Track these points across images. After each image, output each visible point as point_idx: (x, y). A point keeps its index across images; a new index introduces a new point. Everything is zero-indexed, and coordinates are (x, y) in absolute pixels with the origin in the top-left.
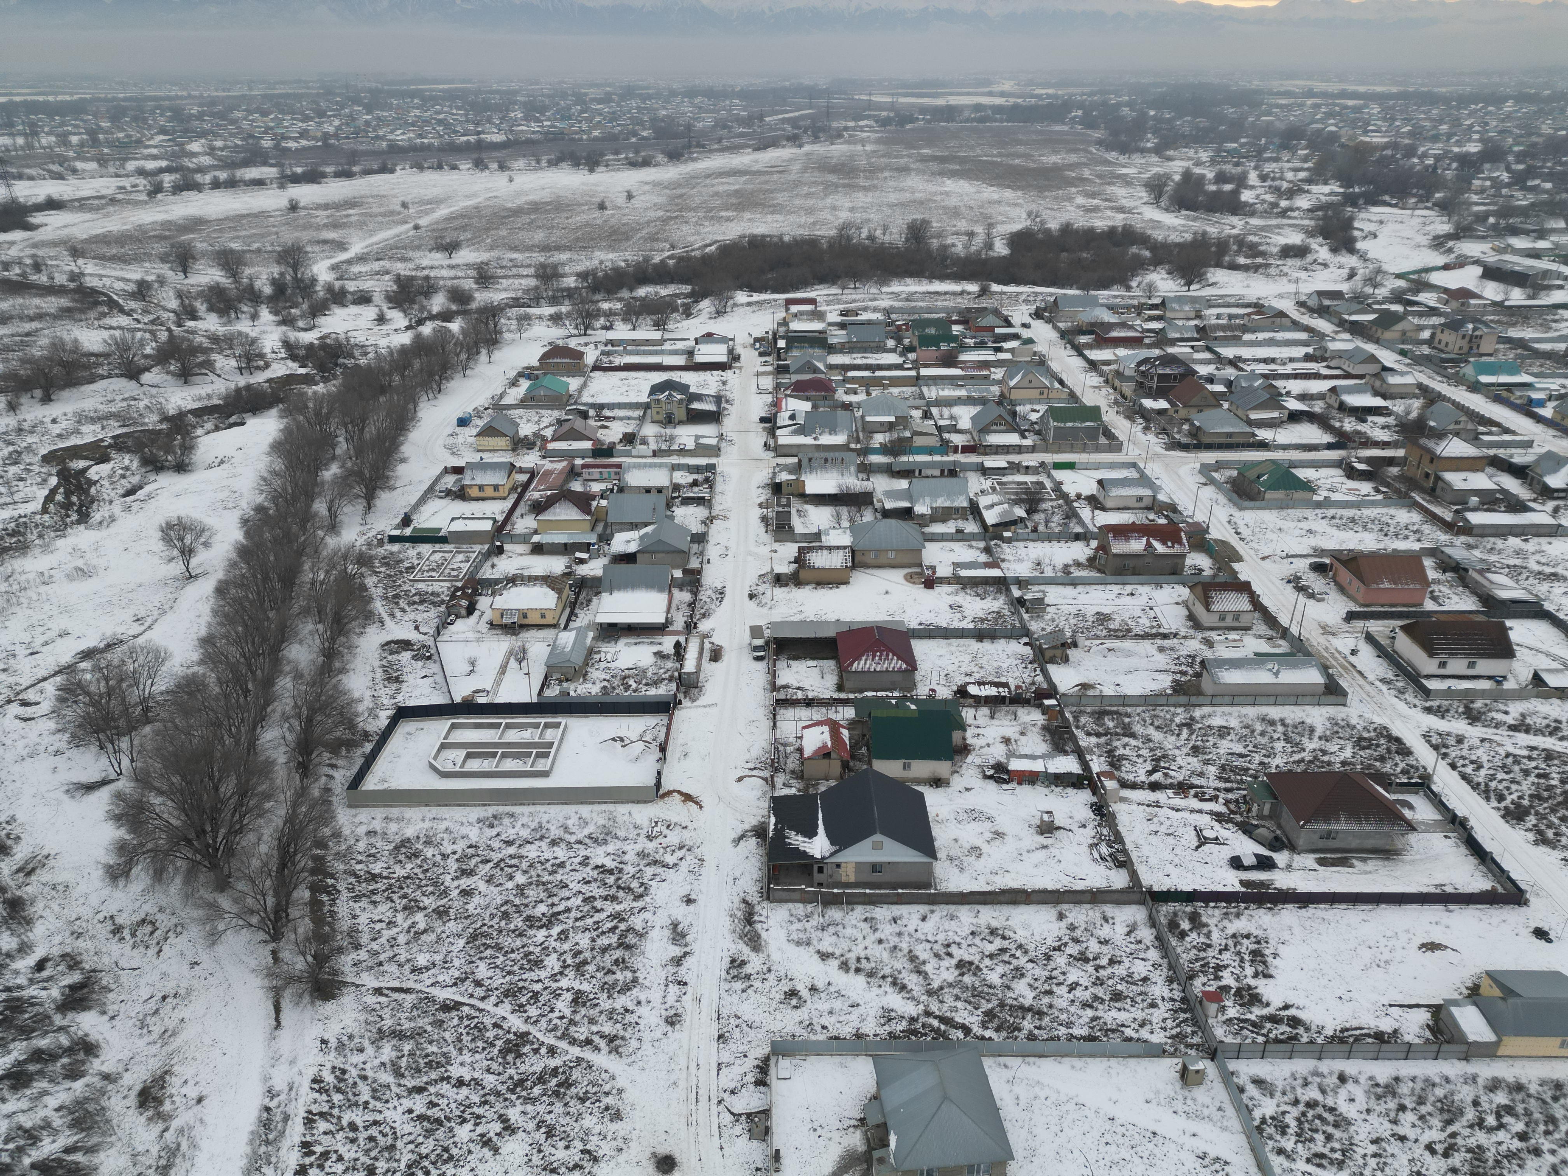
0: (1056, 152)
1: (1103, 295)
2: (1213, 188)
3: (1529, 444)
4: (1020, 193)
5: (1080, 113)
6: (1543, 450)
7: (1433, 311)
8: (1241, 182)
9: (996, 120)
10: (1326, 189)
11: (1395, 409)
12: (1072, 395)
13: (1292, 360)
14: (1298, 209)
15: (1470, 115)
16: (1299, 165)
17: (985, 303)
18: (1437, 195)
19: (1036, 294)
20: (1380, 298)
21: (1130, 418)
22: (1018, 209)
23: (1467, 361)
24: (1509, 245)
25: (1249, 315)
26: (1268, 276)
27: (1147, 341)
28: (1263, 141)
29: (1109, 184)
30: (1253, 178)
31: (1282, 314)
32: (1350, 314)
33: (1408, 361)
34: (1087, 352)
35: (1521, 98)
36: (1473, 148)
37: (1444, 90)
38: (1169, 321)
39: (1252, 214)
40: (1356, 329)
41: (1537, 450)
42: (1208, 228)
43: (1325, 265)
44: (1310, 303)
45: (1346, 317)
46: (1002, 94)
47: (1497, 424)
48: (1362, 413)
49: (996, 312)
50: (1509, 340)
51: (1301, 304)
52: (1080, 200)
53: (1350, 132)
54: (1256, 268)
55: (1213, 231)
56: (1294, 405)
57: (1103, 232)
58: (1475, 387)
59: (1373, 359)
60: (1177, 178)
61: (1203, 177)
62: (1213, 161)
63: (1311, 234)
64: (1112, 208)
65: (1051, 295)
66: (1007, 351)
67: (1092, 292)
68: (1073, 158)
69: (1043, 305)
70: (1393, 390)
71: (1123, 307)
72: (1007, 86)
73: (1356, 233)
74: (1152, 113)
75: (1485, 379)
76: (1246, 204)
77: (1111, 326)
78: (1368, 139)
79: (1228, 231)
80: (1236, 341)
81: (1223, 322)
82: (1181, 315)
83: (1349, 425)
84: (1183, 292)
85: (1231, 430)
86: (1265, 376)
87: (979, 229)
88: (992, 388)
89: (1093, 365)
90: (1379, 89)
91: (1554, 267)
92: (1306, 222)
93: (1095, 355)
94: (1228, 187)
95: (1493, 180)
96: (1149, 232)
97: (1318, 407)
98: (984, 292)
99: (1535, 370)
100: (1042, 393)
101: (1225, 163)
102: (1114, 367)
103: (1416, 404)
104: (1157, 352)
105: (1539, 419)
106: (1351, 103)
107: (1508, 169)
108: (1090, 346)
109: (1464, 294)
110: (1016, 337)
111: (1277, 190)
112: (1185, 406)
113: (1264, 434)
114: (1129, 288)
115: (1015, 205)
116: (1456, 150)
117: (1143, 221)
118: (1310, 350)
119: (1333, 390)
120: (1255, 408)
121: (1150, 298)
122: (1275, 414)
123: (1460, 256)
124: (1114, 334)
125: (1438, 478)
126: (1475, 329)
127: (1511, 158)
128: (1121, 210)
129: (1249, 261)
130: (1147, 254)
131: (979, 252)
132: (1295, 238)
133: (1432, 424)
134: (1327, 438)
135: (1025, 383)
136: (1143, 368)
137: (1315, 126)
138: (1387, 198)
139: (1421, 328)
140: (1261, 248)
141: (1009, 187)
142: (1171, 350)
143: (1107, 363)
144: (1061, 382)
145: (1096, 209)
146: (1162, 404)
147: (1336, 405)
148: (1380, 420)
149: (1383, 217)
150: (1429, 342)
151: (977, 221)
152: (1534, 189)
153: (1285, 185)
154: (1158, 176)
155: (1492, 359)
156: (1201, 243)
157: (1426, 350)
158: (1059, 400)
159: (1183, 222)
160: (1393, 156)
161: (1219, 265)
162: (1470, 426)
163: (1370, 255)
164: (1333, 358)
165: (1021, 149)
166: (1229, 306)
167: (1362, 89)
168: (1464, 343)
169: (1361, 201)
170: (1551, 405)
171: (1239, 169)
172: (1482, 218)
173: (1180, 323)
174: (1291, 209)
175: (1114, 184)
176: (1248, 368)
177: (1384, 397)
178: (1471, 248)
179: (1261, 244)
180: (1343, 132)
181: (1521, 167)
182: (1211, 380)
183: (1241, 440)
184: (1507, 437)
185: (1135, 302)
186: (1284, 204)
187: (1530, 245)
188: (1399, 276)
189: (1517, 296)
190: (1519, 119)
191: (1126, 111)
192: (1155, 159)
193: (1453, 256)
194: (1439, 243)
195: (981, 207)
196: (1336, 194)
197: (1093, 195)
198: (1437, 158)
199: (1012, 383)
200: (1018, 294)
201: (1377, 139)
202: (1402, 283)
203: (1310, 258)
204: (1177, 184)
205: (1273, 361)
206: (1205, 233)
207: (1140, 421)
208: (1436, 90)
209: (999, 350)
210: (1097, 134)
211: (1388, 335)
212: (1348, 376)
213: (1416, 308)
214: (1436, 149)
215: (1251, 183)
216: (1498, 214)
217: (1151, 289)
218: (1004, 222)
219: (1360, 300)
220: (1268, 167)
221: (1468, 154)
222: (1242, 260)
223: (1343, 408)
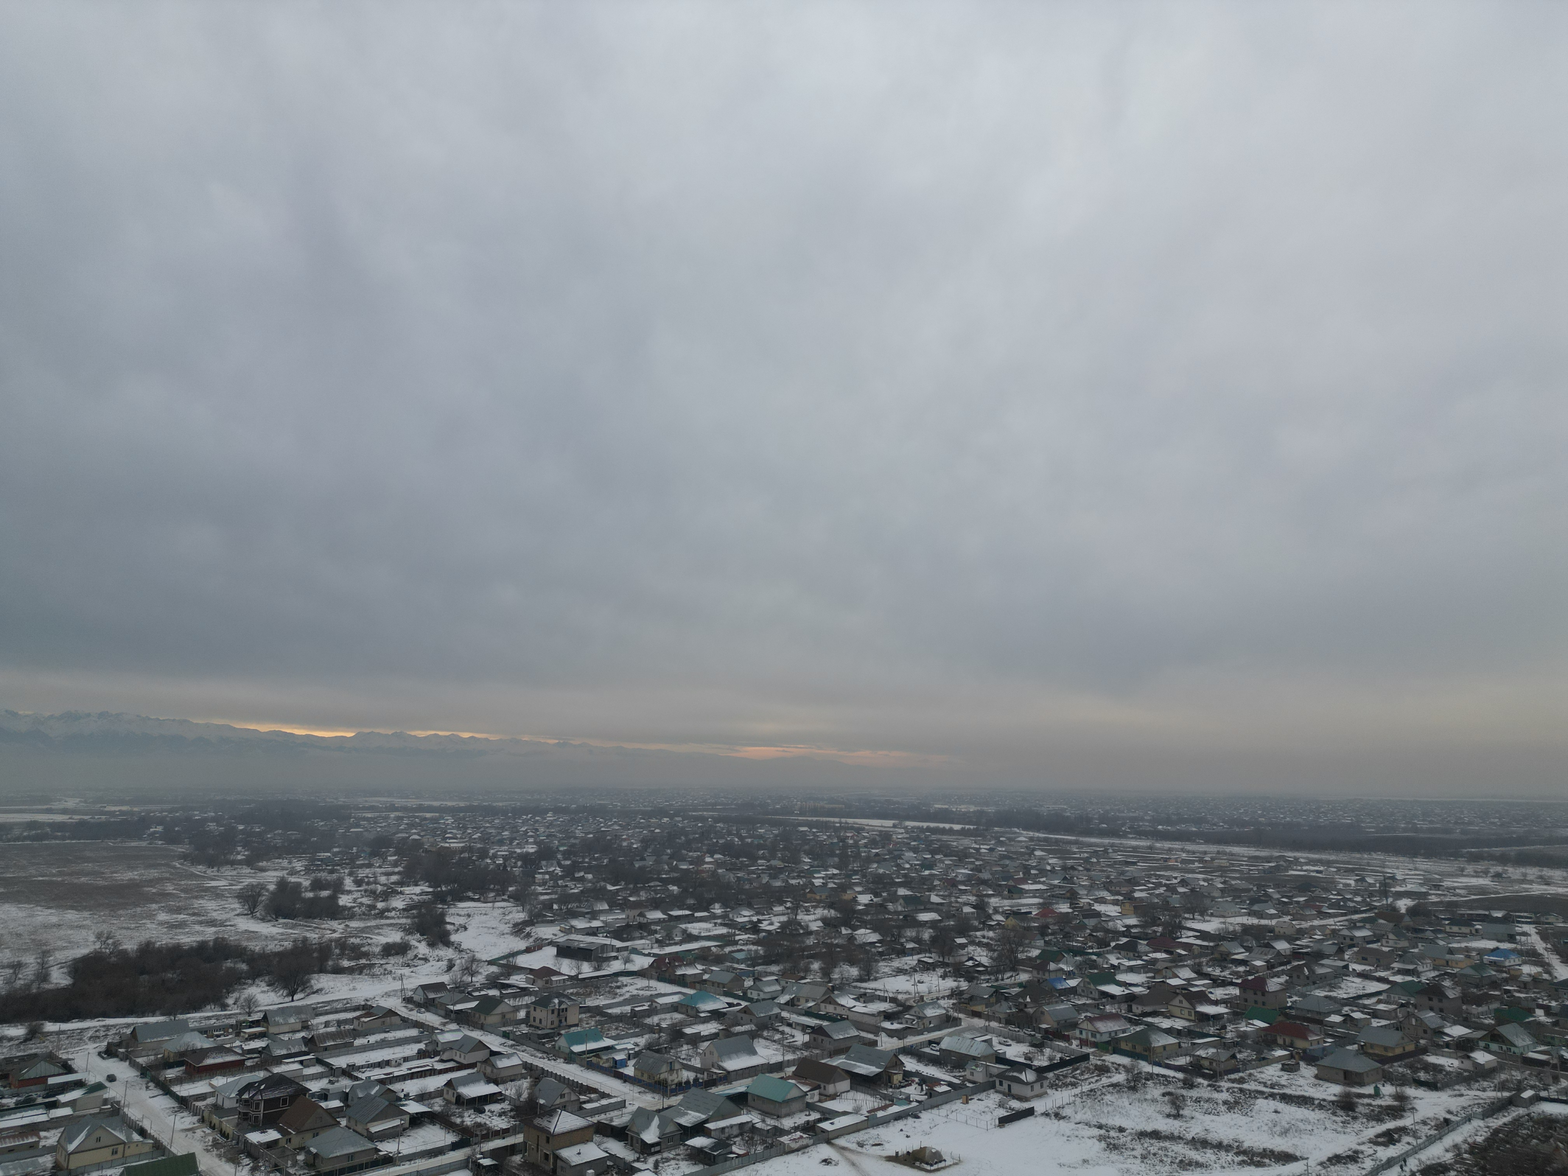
0: (131, 868)
1: (194, 1018)
2: (310, 895)
3: (622, 1105)
4: (86, 914)
5: (160, 829)
6: (635, 1108)
7: (524, 992)
8: (338, 888)
9: (56, 838)
10: (417, 890)
11: (508, 1093)
12: (158, 1147)
13: (406, 1059)
14: (394, 909)
15: (525, 822)
16: (390, 870)
17: (34, 1048)
18: (510, 889)
19: (108, 1028)
20: (478, 985)
21: (234, 1160)
22: (84, 932)
23: (560, 1034)
24: (572, 927)
25: (358, 1018)
26: (373, 976)
27: (249, 1063)
28: (355, 849)
29: (196, 898)
30: (348, 883)
31: (391, 1013)
32: (454, 1005)
33: (511, 1042)
34: (176, 1089)
35: (557, 811)
36: (531, 849)
37: (501, 804)
38: (273, 1037)
39: (352, 917)
40: (462, 1018)
41: (631, 1108)
42: (308, 935)
43: (426, 960)
44: (416, 998)
45: (451, 1007)
46: (64, 811)
47: (595, 1091)
48: (479, 1104)
49: (51, 1058)
50: (588, 1009)
51: (408, 1000)
52: (163, 917)
53: (432, 840)
54: (360, 970)
55: (313, 936)
56: (413, 1108)
57: (192, 949)
58: (571, 1058)
59: (481, 1045)
60: (272, 887)
61: (299, 884)
62: (308, 870)
63: (408, 931)
64: (201, 923)
65: (128, 1025)
66: (65, 1105)
67: (180, 1017)
68: (154, 873)
69: (117, 1039)
70: (504, 1074)
71: (219, 1028)
72: (71, 804)
73: (449, 927)
74: (241, 827)
75: (577, 1049)
76: (344, 908)
77: (204, 1053)
78: (447, 845)
79: (329, 935)
80: (347, 1048)
81: (332, 1029)
82: (286, 1028)
83: (469, 1119)
84: (287, 1003)
85: (352, 1150)
86: (381, 1082)
87: (30, 959)
88: (41, 1160)
89: (184, 1103)
90: (450, 804)
91: (607, 941)
92: (403, 921)
93: (185, 1090)
94: (325, 893)
95: (550, 873)
96: (244, 944)
97: (437, 1105)
98: (33, 1034)
99: (613, 1033)
100: (115, 1152)
101: (320, 871)
102: (210, 1101)
103: (525, 1084)
104: (261, 1075)
105: (625, 1078)
106: (428, 815)
107: (560, 865)
108: (179, 1081)
109: (546, 972)
110: (79, 1084)
111: (373, 892)
112: (299, 1132)
113: (388, 1147)
114: (224, 1007)
115: (80, 927)
116: (518, 851)
117: (237, 933)
118: (422, 1046)
119: (449, 1084)
120: (374, 1120)
121: (249, 1014)
122: (396, 1122)
123: (537, 939)
124: (209, 1061)
125: (557, 1158)
126: (560, 1003)
127: (559, 856)
128: (212, 923)
129: (353, 963)
130: (244, 967)
131: (28, 986)
132: (395, 937)
133: (542, 1101)
134: (450, 1138)
135: (92, 1143)
136: (246, 1096)
137: (400, 835)
138: (470, 894)
139: (517, 1009)
140: (363, 949)
141: (72, 908)
142: (277, 1070)
143: (202, 1097)
144: (142, 1132)
145: (182, 925)
146: (272, 1135)
147: (454, 1100)
148: (496, 1107)
149: (470, 911)
150: (526, 1021)
151: (26, 950)
152: (582, 879)
153: (380, 888)
154: (252, 887)
155: (579, 1029)
156: (302, 949)
157: (524, 1029)
158: (140, 1156)
159: (281, 931)
160: (470, 858)
161: (322, 970)
162: (573, 1098)
163: (464, 946)
164: (444, 1051)
165: (89, 866)
166: (337, 1011)
167: (436, 804)
168: (554, 1017)
169: (449, 899)
170: (631, 1063)
171: (335, 876)
172: (548, 906)
173: (286, 1038)
174: (388, 910)
175: (202, 897)
176: (363, 1076)
177: (496, 1083)
178: (546, 932)
179: (363, 945)
180: (425, 840)
181: (568, 862)
182: (324, 1096)
183: (364, 1160)
184: (604, 1102)
185: (233, 1021)
186: (380, 905)
187: (588, 925)
188: (491, 963)
189: (587, 970)
190: (559, 826)
191: (212, 826)
192: (246, 870)
193: (531, 940)
194: (518, 929)
195: (34, 932)
196: (427, 893)
197: (178, 910)
198: (506, 858)
199: (71, 1147)
200: (83, 1030)
201: (455, 844)
202: (494, 969)
203: (410, 954)
204: (272, 893)
205: (387, 1063)
206: (305, 939)
207: (247, 1161)
208: (494, 804)
209: (54, 1105)
210: (180, 849)
211: (492, 1019)
212: (461, 1067)
213: (509, 991)
214: (503, 851)
215: (347, 888)
216: (559, 901)
217: (250, 1004)
218: (64, 948)
219: (462, 990)
220: (362, 873)
221: (528, 854)
222: (346, 963)
223: (461, 1102)
